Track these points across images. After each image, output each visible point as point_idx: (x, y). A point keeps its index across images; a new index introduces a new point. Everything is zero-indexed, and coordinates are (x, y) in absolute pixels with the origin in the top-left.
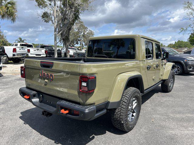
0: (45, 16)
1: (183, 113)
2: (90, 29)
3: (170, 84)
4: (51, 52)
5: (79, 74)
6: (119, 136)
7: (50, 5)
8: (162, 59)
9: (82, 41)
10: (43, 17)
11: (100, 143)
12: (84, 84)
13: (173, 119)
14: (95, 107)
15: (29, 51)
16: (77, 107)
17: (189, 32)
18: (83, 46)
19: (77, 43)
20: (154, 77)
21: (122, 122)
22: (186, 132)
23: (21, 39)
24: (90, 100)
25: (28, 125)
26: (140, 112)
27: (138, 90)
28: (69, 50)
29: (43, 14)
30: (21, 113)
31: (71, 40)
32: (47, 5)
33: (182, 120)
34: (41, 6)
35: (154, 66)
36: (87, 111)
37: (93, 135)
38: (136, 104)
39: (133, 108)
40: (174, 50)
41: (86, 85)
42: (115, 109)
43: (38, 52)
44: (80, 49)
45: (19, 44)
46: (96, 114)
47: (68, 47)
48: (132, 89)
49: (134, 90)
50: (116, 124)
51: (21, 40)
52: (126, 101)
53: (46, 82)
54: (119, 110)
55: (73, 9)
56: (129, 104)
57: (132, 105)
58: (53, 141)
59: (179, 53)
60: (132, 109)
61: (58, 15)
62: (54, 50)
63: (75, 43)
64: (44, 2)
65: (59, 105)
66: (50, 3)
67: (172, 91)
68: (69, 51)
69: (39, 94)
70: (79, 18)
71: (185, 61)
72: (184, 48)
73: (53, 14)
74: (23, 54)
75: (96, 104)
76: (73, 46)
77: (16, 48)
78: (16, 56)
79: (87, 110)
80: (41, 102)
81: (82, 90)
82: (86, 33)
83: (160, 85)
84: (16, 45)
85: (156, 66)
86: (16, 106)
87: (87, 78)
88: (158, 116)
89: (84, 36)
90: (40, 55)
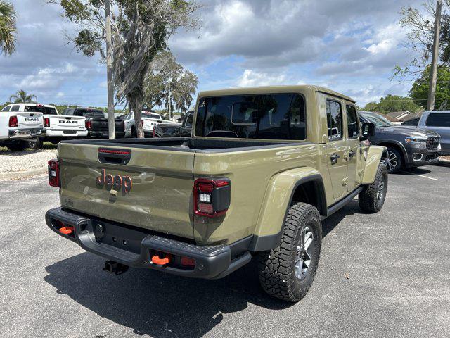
0: (85, 39)
1: (410, 257)
2: (187, 69)
3: (378, 193)
4: (101, 124)
5: (192, 176)
6: (276, 311)
7: (95, 13)
8: (361, 139)
9: (169, 97)
10: (79, 42)
11: (236, 328)
12: (205, 198)
13: (389, 270)
14: (227, 248)
15: (47, 122)
16: (189, 248)
17: (411, 77)
18: (172, 110)
19: (159, 103)
20: (345, 179)
21: (284, 281)
22: (420, 298)
23: (23, 93)
24: (218, 234)
25: (67, 296)
26: (319, 257)
27: (314, 209)
28: (142, 118)
29: (77, 36)
30: (48, 269)
31: (146, 95)
32: (88, 14)
33: (409, 272)
34: (74, 17)
35: (346, 153)
36: (212, 257)
37: (220, 312)
38: (311, 240)
39: (306, 249)
40: (383, 118)
41: (209, 201)
42: (268, 252)
43: (69, 124)
44: (164, 115)
45: (22, 106)
46: (232, 263)
47: (140, 113)
48: (303, 207)
49: (308, 209)
50: (269, 286)
51: (23, 97)
52: (291, 233)
53: (114, 195)
54: (277, 254)
55: (152, 25)
56: (297, 239)
57: (303, 243)
58: (131, 330)
59: (392, 124)
60: (303, 251)
61: (115, 37)
62: (107, 121)
63: (153, 103)
64: (82, 7)
65: (145, 247)
66: (94, 9)
67: (383, 209)
68: (142, 122)
69: (95, 222)
70: (164, 44)
71: (407, 141)
72: (401, 112)
73: (103, 34)
74: (33, 131)
75: (229, 243)
76: (149, 109)
77: (16, 117)
78: (17, 136)
79: (212, 255)
80: (99, 240)
81: (199, 212)
82: (178, 79)
83: (357, 197)
84: (16, 109)
85: (350, 154)
86: (33, 253)
87: (211, 183)
88: (358, 266)
89: (173, 85)
90: (74, 132)
